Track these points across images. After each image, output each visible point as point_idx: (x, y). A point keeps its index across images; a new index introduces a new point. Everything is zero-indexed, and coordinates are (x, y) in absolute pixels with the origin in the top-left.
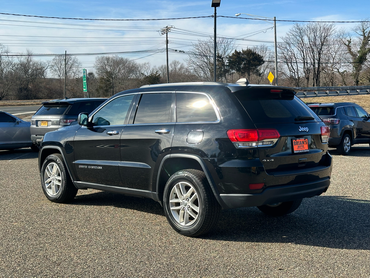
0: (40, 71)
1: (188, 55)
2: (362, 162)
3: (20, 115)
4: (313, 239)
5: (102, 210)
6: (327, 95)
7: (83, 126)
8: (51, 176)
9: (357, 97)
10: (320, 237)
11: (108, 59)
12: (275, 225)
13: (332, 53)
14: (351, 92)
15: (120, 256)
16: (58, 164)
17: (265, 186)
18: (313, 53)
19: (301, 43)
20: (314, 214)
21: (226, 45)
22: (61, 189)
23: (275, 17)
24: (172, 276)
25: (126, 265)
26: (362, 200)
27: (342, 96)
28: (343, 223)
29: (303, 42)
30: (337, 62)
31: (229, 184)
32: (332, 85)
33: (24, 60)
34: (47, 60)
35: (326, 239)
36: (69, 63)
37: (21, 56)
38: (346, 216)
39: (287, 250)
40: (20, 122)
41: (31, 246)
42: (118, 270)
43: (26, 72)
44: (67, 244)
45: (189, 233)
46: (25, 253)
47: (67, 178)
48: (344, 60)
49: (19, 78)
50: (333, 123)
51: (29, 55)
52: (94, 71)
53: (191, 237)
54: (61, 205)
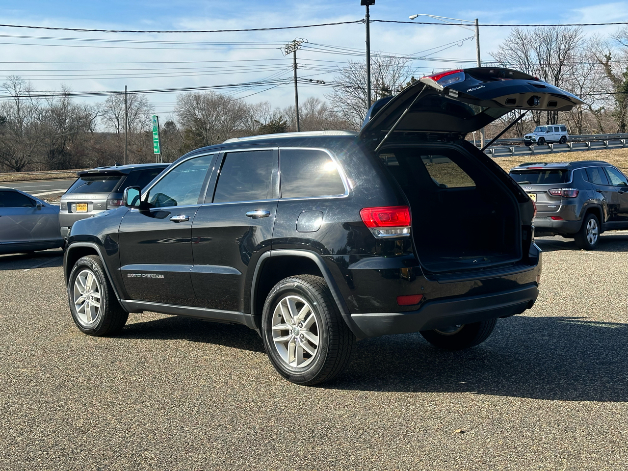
0: (84, 121)
1: (331, 88)
2: (616, 261)
3: (48, 195)
4: (508, 385)
5: (167, 346)
6: (569, 149)
7: (132, 209)
8: (85, 292)
9: (621, 152)
10: (520, 381)
11: (197, 98)
12: (449, 364)
13: (578, 77)
14: (610, 143)
15: (187, 417)
16: (95, 272)
17: (425, 298)
18: (545, 78)
19: (525, 63)
20: (518, 346)
21: (396, 68)
22: (100, 314)
23: (477, 20)
24: (267, 446)
25: (195, 431)
26: (603, 323)
27: (595, 151)
28: (562, 359)
29: (528, 60)
30: (588, 93)
31: (365, 297)
32: (580, 133)
33: (58, 103)
34: (96, 102)
35: (529, 385)
36: (132, 106)
37: (52, 97)
38: (570, 348)
39: (461, 404)
40: (43, 206)
41: (44, 404)
42: (179, 439)
43: (61, 122)
44: (103, 400)
45: (303, 379)
46: (32, 415)
47: (109, 295)
48: (600, 90)
49: (49, 134)
50: (568, 195)
51: (66, 95)
52: (175, 118)
53: (307, 386)
54: (101, 340)
